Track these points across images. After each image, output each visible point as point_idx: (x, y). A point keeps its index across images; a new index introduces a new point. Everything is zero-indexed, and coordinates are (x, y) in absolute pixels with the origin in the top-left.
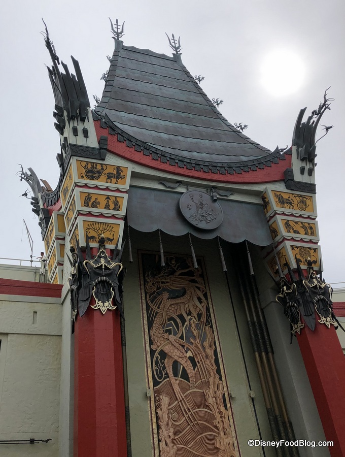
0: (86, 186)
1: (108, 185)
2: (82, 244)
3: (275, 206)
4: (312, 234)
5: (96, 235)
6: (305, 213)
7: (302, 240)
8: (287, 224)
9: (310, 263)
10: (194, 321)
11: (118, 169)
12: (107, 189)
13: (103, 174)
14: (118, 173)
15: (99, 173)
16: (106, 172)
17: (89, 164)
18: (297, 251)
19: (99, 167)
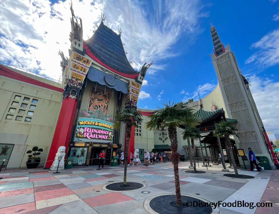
0: (75, 62)
1: (83, 64)
2: (70, 78)
3: (131, 85)
4: (138, 94)
5: (75, 77)
6: (138, 89)
7: (135, 95)
8: (132, 90)
9: (134, 100)
10: (103, 108)
11: (88, 60)
13: (82, 60)
14: (88, 61)
16: (84, 60)
17: (78, 55)
18: (133, 97)
19: (81, 57)
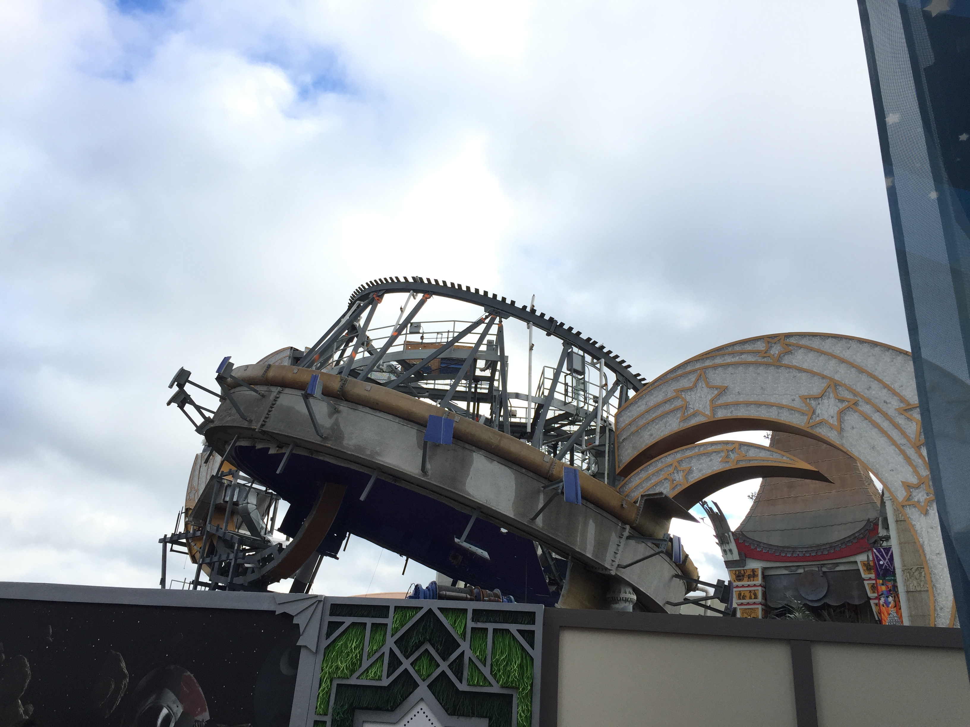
0: (737, 586)
1: (749, 583)
12: (749, 586)
13: (745, 577)
14: (754, 572)
15: (743, 576)
16: (747, 574)
17: (737, 571)
19: (742, 572)
